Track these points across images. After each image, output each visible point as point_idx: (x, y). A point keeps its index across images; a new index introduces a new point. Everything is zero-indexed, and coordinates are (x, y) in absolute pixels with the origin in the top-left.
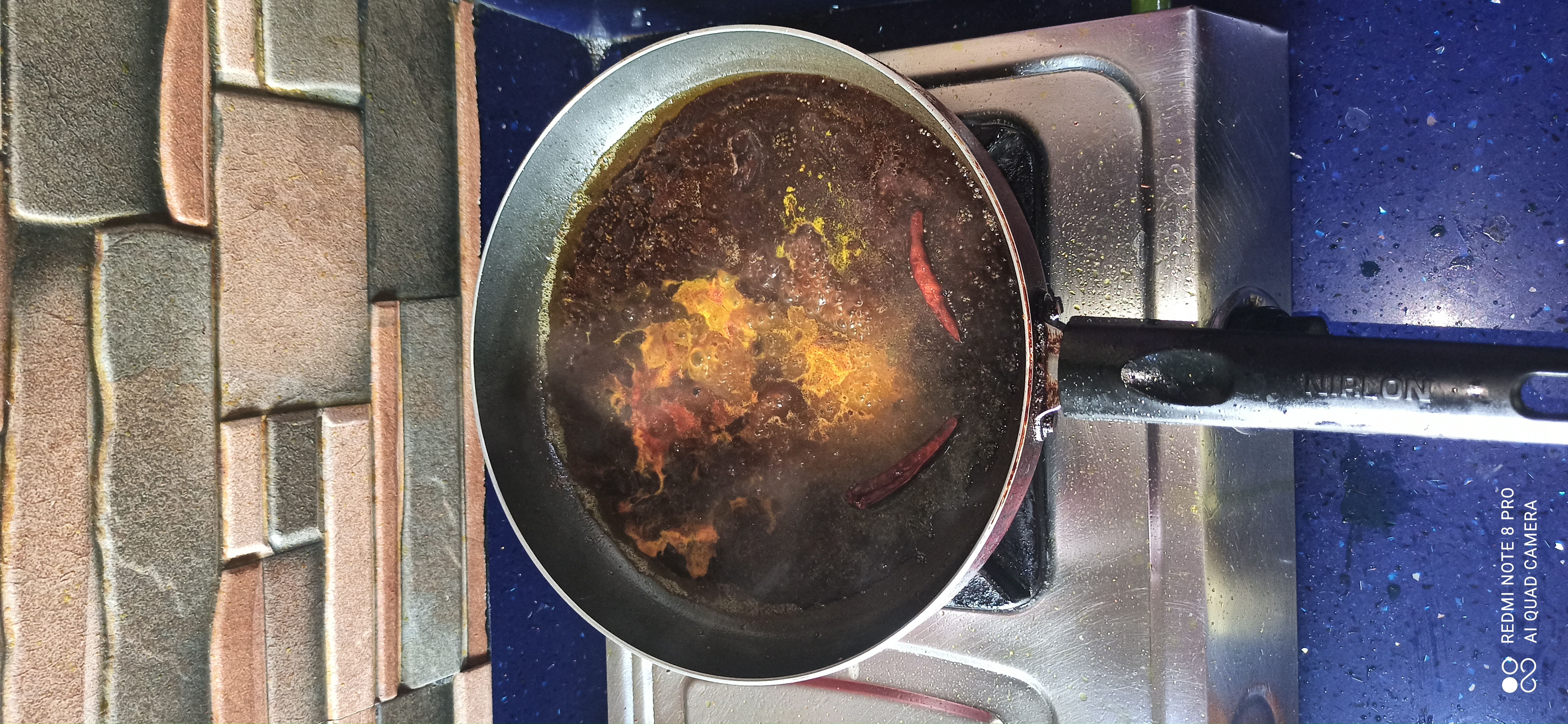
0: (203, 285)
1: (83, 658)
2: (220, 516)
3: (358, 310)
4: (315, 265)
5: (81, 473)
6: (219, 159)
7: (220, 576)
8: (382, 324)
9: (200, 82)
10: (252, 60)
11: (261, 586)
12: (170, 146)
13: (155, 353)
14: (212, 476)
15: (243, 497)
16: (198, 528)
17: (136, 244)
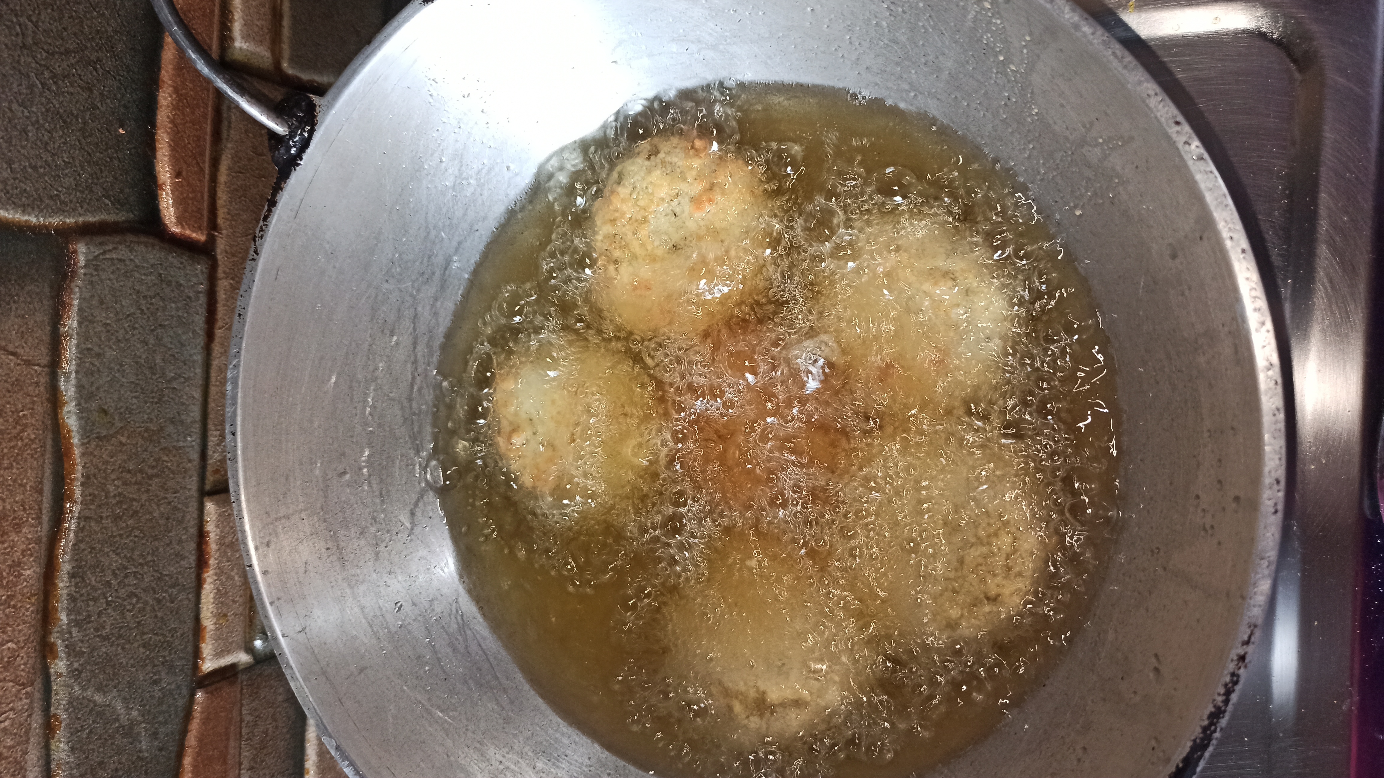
0: (196, 319)
2: (198, 621)
5: (31, 571)
7: (194, 696)
10: (269, 37)
11: (239, 706)
12: (168, 133)
13: (134, 407)
14: (191, 568)
15: (226, 593)
16: (172, 636)
17: (120, 260)
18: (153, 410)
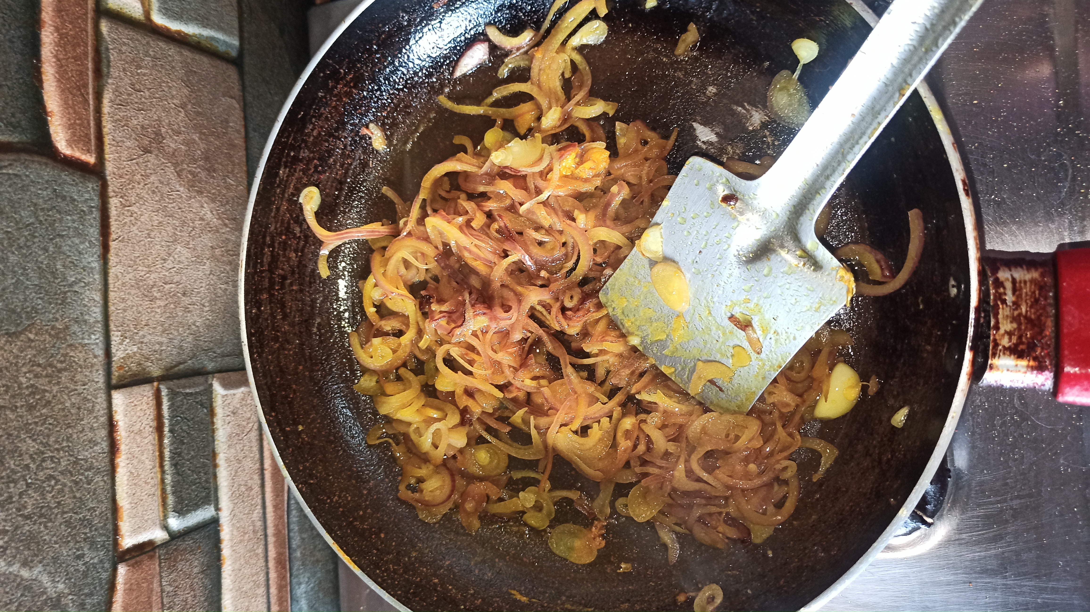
2: (115, 500)
4: (202, 219)
7: (116, 569)
11: (159, 578)
12: (53, 67)
13: (40, 307)
14: (105, 453)
15: (138, 475)
16: (91, 515)
17: (16, 175)
18: (58, 311)
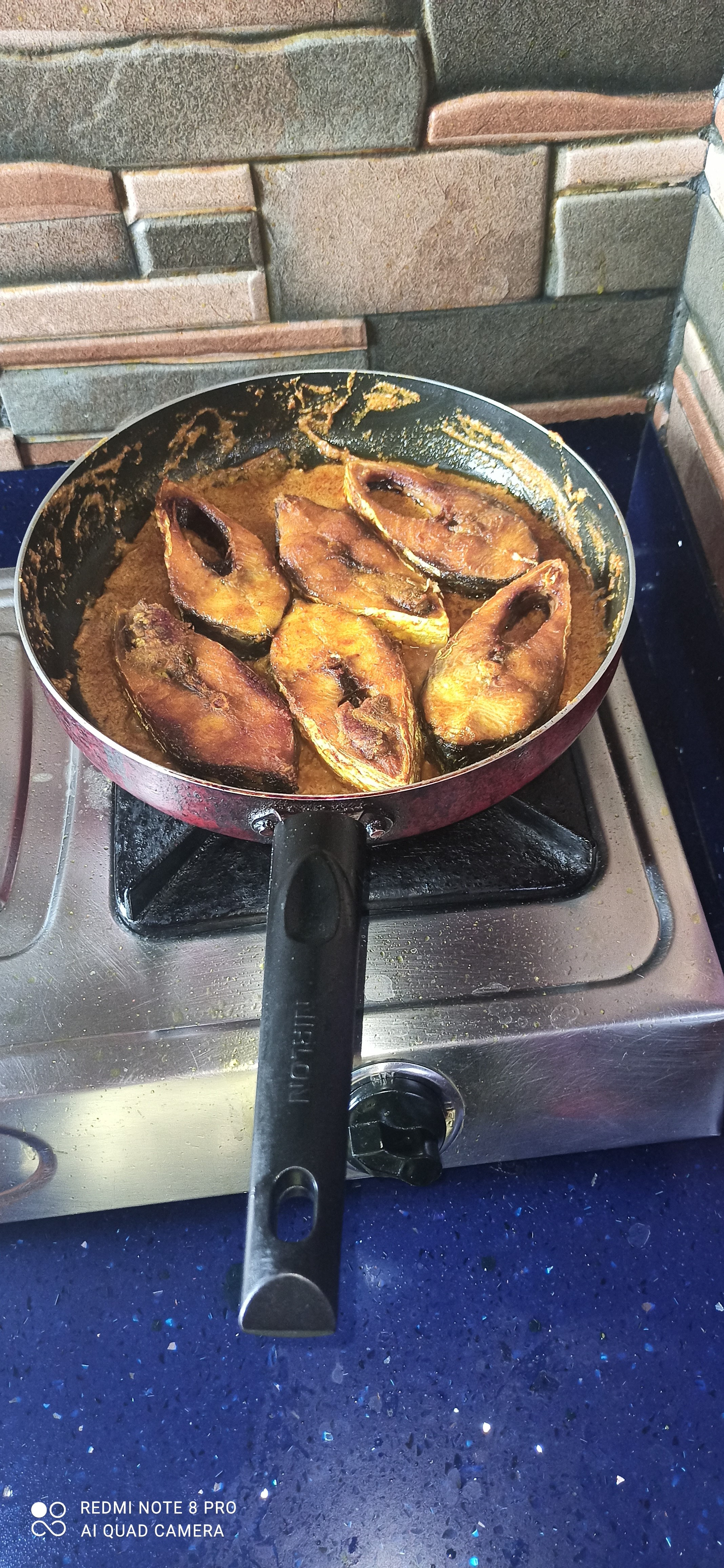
0: (375, 140)
1: (31, 28)
2: (163, 167)
3: (357, 305)
4: (398, 256)
5: (200, 21)
6: (488, 152)
7: (107, 169)
8: (345, 330)
9: (557, 129)
10: (579, 181)
11: (97, 213)
13: (311, 93)
14: (200, 156)
15: (181, 190)
16: (152, 143)
17: (409, 69)
